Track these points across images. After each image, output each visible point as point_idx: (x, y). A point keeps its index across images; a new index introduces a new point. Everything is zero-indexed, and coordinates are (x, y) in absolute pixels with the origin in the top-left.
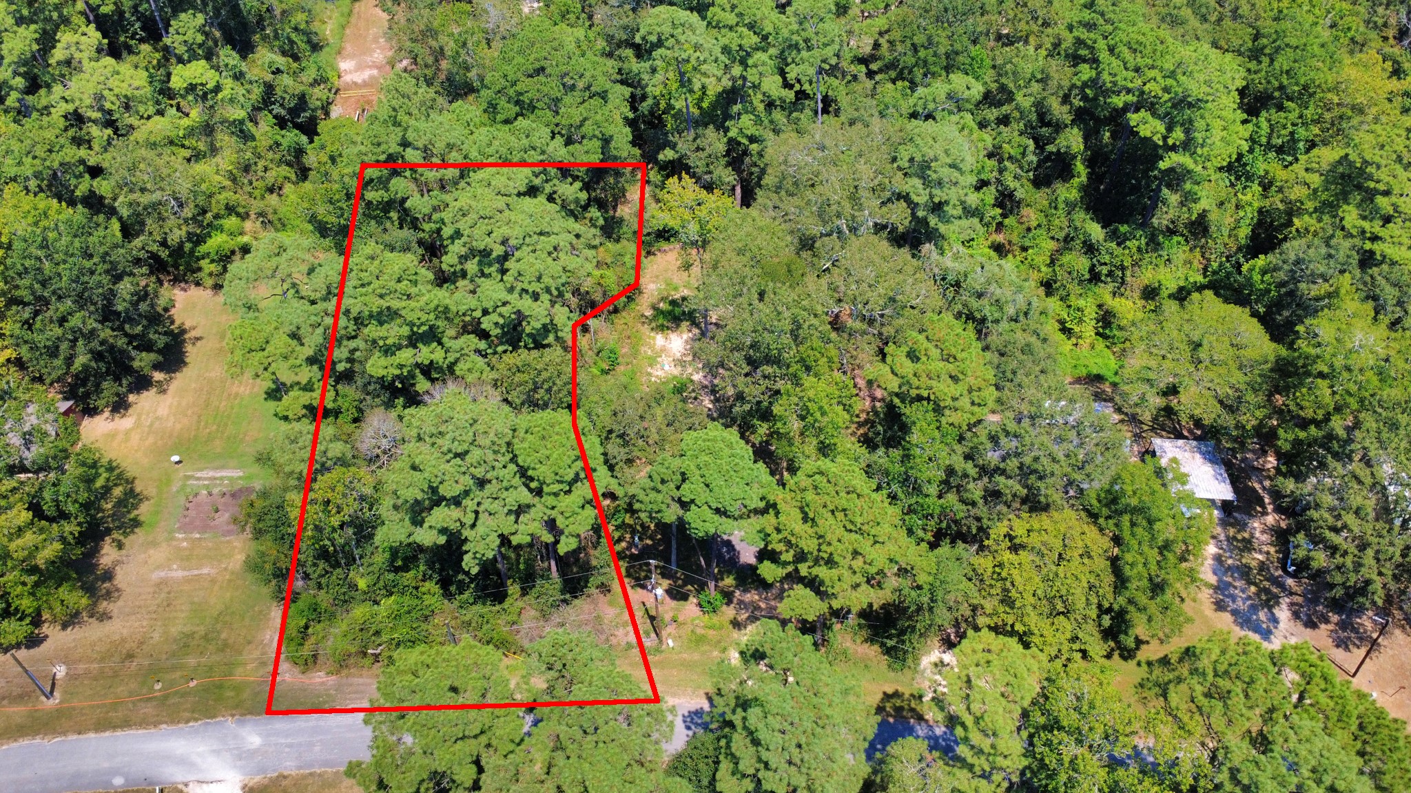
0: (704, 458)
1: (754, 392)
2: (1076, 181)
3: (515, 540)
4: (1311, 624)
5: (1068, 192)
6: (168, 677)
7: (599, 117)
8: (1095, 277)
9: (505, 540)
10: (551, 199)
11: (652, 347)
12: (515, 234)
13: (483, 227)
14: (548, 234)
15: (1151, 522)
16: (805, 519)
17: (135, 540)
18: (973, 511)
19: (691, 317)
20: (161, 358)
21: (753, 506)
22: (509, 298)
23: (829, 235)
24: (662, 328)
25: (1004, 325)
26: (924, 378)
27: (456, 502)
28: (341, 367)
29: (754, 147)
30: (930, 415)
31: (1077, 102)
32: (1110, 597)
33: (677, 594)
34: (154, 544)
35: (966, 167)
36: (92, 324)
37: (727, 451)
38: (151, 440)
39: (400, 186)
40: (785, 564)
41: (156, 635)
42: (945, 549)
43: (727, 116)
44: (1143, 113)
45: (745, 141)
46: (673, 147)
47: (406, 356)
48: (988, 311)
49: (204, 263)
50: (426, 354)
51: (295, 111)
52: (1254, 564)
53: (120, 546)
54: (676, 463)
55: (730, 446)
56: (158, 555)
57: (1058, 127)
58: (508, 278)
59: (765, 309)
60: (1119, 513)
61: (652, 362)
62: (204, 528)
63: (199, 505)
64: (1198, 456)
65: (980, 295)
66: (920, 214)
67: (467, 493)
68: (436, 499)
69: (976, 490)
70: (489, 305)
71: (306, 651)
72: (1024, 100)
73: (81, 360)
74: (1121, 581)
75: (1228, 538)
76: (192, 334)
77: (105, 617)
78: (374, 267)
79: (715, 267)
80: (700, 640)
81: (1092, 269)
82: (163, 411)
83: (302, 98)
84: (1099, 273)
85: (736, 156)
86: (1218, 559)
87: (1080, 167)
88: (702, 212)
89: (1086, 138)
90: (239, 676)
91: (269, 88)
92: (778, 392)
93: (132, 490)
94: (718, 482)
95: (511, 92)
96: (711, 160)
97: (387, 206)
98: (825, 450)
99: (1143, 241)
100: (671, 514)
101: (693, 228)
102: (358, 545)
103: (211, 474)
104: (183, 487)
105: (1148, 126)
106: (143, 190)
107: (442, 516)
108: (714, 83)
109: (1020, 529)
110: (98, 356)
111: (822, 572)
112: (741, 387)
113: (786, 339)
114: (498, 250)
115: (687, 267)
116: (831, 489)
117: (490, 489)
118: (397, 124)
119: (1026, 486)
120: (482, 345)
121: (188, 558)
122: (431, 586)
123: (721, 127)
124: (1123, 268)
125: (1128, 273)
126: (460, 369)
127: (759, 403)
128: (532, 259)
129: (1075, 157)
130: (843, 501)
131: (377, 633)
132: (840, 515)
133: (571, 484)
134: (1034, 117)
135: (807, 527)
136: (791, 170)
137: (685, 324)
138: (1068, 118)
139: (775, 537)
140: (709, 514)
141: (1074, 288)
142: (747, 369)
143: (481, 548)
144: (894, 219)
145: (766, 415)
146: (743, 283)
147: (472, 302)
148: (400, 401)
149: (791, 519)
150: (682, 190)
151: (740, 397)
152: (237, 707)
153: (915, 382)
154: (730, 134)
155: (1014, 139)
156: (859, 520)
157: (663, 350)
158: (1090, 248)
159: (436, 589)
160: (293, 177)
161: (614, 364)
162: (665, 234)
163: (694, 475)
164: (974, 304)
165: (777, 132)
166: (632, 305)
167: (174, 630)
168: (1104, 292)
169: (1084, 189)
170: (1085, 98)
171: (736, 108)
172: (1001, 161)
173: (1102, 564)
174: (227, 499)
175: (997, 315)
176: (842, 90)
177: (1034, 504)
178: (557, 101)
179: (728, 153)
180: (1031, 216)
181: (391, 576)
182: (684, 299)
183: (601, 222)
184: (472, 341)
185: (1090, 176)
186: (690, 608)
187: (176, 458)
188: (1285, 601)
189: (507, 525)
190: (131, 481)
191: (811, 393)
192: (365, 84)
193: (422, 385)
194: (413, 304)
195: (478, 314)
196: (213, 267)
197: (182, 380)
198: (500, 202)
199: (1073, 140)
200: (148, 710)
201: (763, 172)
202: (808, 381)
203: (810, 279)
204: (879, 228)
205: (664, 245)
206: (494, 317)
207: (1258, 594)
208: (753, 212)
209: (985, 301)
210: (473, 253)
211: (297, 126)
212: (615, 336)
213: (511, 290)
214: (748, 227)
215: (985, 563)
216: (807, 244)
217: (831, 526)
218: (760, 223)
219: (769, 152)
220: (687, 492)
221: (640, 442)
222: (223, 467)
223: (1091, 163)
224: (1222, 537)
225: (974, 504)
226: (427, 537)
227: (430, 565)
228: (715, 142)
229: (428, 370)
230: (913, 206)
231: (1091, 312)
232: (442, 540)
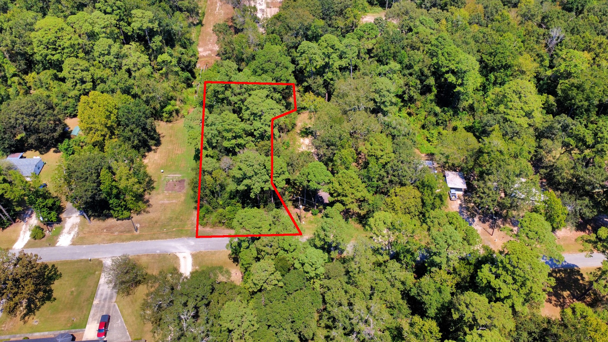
0: (314, 169)
1: (329, 153)
2: (433, 93)
3: (265, 189)
4: (484, 222)
5: (431, 96)
6: (167, 227)
7: (286, 74)
8: (438, 124)
9: (262, 188)
10: (272, 98)
11: (299, 142)
12: (264, 109)
13: (255, 107)
14: (273, 109)
15: (431, 189)
16: (340, 185)
17: (153, 192)
18: (386, 186)
19: (311, 133)
20: (156, 142)
21: (326, 182)
22: (262, 126)
23: (351, 110)
24: (303, 137)
25: (401, 137)
26: (373, 150)
27: (250, 178)
28: (214, 145)
29: (332, 82)
30: (375, 160)
31: (432, 69)
32: (421, 208)
33: (306, 210)
34: (159, 194)
35: (392, 91)
36: (140, 131)
37: (320, 167)
38: (154, 166)
39: (228, 93)
40: (335, 197)
41: (163, 217)
42: (378, 196)
43: (324, 72)
44: (450, 74)
45: (329, 80)
46: (307, 82)
47: (234, 141)
48: (396, 132)
49: (164, 114)
50: (240, 141)
51: (187, 67)
52: (471, 206)
53: (150, 194)
54: (307, 170)
55: (321, 166)
56: (160, 197)
57: (427, 77)
58: (262, 121)
59: (331, 131)
60: (424, 187)
61: (299, 147)
62: (172, 190)
63: (170, 184)
64: (458, 176)
65: (394, 128)
66: (378, 104)
67: (253, 176)
68: (245, 177)
69: (386, 180)
70: (256, 128)
71: (205, 221)
72: (416, 68)
73: (136, 142)
74: (424, 204)
75: (464, 199)
76: (162, 135)
77: (148, 212)
78: (227, 117)
79: (319, 118)
80: (312, 222)
81: (437, 121)
82: (156, 158)
83: (190, 62)
84: (439, 123)
85: (326, 85)
86: (461, 205)
87: (434, 89)
88: (315, 103)
89: (436, 81)
90: (186, 228)
91: (180, 59)
92: (335, 154)
93: (151, 179)
94: (317, 175)
95: (261, 67)
96: (319, 86)
97: (223, 99)
98: (347, 168)
99: (452, 113)
100: (305, 183)
101: (313, 107)
102: (220, 191)
103: (172, 175)
104: (165, 179)
105: (451, 78)
106: (150, 93)
107: (246, 182)
108: (320, 63)
109: (398, 190)
110: (140, 141)
111: (344, 198)
112: (325, 152)
113: (338, 139)
114: (260, 113)
115: (311, 118)
116: (346, 177)
117: (258, 176)
118: (227, 75)
119: (399, 179)
120: (254, 139)
121: (169, 198)
122: (239, 204)
123: (322, 76)
124: (446, 121)
125: (448, 123)
126: (247, 145)
127: (330, 157)
128: (268, 115)
129: (432, 86)
130: (349, 180)
131: (224, 216)
132: (348, 184)
133: (280, 174)
134: (419, 73)
135: (340, 187)
136: (341, 91)
137: (310, 136)
138: (429, 74)
139: (332, 189)
140: (315, 184)
141: (431, 127)
142: (327, 147)
143: (255, 190)
144: (370, 106)
145: (331, 160)
146: (326, 124)
147: (251, 127)
148: (231, 154)
149: (336, 185)
150: (310, 96)
151: (325, 155)
152: (187, 235)
153: (371, 151)
154: (325, 78)
155: (413, 81)
156: (353, 185)
157: (303, 143)
158: (436, 115)
159: (241, 205)
160: (185, 87)
161: (288, 146)
162: (304, 108)
163: (312, 173)
164: (392, 131)
165: (339, 78)
166: (294, 130)
167: (168, 216)
168: (440, 128)
169: (436, 96)
170: (435, 68)
171: (327, 70)
172: (409, 87)
173: (419, 200)
174: (178, 182)
175: (399, 134)
176: (361, 63)
177: (402, 185)
178: (274, 69)
179: (324, 83)
180: (419, 104)
181: (229, 200)
182: (309, 128)
183: (285, 104)
184: (250, 138)
185: (438, 92)
186: (309, 214)
187: (162, 171)
188: (478, 216)
189: (263, 185)
190: (150, 177)
191: (343, 153)
192: (207, 56)
193: (237, 150)
194: (237, 127)
195: (253, 131)
196: (167, 115)
197: (161, 148)
198: (260, 100)
199: (431, 81)
200: (163, 235)
201: (334, 90)
202: (342, 150)
203: (345, 122)
204: (366, 109)
205: (303, 111)
206: (258, 132)
207: (470, 214)
208: (330, 103)
209: (395, 130)
210: (252, 114)
211: (188, 71)
212: (288, 139)
213: (262, 124)
214: (328, 108)
215: (388, 200)
216: (345, 112)
217: (346, 186)
218: (332, 106)
219: (336, 85)
220: (310, 177)
221: (297, 165)
222: (175, 174)
223: (437, 87)
224: (463, 199)
225: (386, 184)
226: (242, 187)
227: (240, 198)
228: (320, 80)
229: (239, 145)
230: (375, 102)
231: (436, 134)
232: (246, 188)
